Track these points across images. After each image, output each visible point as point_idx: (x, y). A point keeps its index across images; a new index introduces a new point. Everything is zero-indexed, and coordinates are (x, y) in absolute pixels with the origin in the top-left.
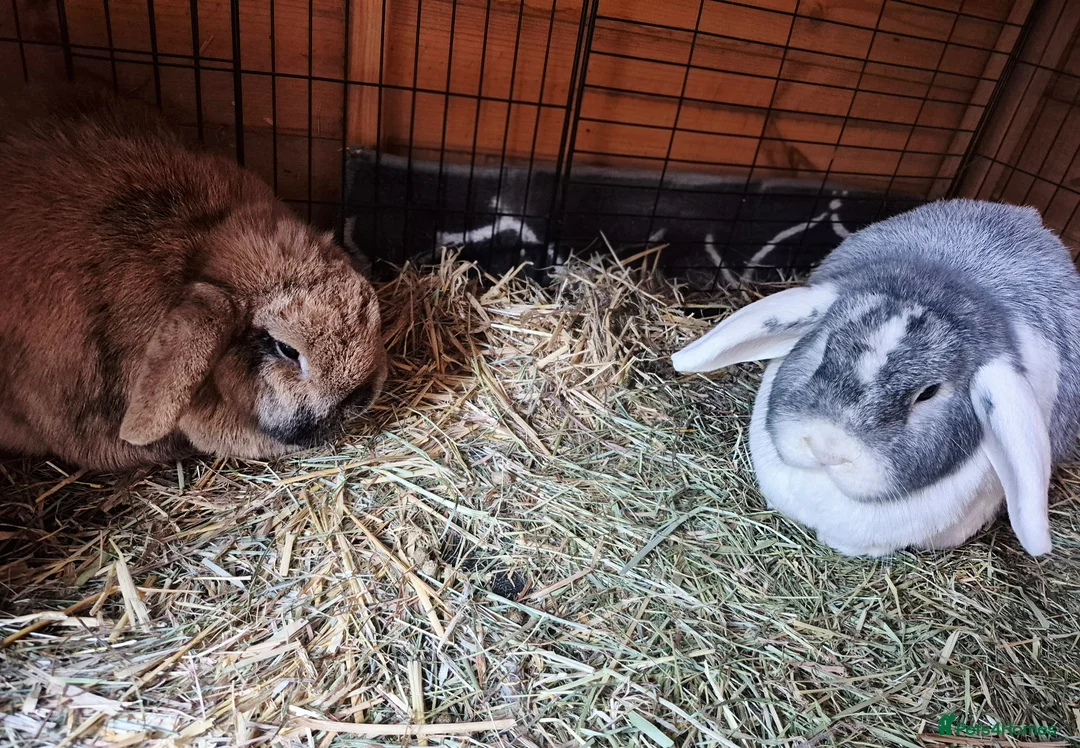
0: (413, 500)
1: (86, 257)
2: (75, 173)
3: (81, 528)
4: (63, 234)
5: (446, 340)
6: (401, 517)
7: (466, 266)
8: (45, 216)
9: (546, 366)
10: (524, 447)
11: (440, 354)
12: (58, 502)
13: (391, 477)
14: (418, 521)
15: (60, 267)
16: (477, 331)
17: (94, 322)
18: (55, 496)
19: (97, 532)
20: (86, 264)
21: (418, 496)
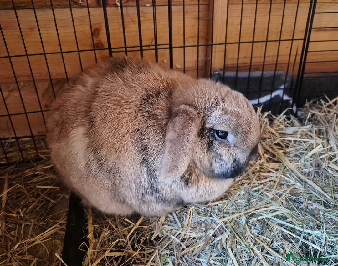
0: (279, 228)
1: (136, 127)
2: (127, 93)
3: (146, 249)
4: (126, 119)
5: (264, 148)
6: (277, 236)
7: (266, 114)
8: (119, 113)
9: (312, 155)
10: (318, 196)
11: (263, 155)
12: (135, 236)
13: (265, 216)
14: (285, 238)
15: (126, 134)
16: (276, 142)
17: (142, 156)
18: (133, 234)
19: (152, 250)
20: (135, 130)
21: (281, 225)
